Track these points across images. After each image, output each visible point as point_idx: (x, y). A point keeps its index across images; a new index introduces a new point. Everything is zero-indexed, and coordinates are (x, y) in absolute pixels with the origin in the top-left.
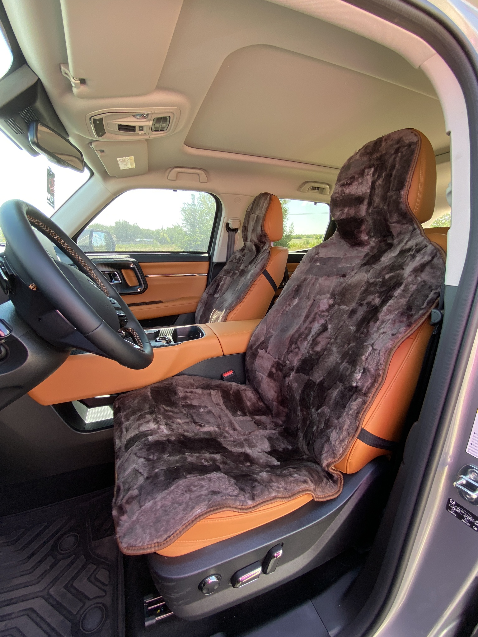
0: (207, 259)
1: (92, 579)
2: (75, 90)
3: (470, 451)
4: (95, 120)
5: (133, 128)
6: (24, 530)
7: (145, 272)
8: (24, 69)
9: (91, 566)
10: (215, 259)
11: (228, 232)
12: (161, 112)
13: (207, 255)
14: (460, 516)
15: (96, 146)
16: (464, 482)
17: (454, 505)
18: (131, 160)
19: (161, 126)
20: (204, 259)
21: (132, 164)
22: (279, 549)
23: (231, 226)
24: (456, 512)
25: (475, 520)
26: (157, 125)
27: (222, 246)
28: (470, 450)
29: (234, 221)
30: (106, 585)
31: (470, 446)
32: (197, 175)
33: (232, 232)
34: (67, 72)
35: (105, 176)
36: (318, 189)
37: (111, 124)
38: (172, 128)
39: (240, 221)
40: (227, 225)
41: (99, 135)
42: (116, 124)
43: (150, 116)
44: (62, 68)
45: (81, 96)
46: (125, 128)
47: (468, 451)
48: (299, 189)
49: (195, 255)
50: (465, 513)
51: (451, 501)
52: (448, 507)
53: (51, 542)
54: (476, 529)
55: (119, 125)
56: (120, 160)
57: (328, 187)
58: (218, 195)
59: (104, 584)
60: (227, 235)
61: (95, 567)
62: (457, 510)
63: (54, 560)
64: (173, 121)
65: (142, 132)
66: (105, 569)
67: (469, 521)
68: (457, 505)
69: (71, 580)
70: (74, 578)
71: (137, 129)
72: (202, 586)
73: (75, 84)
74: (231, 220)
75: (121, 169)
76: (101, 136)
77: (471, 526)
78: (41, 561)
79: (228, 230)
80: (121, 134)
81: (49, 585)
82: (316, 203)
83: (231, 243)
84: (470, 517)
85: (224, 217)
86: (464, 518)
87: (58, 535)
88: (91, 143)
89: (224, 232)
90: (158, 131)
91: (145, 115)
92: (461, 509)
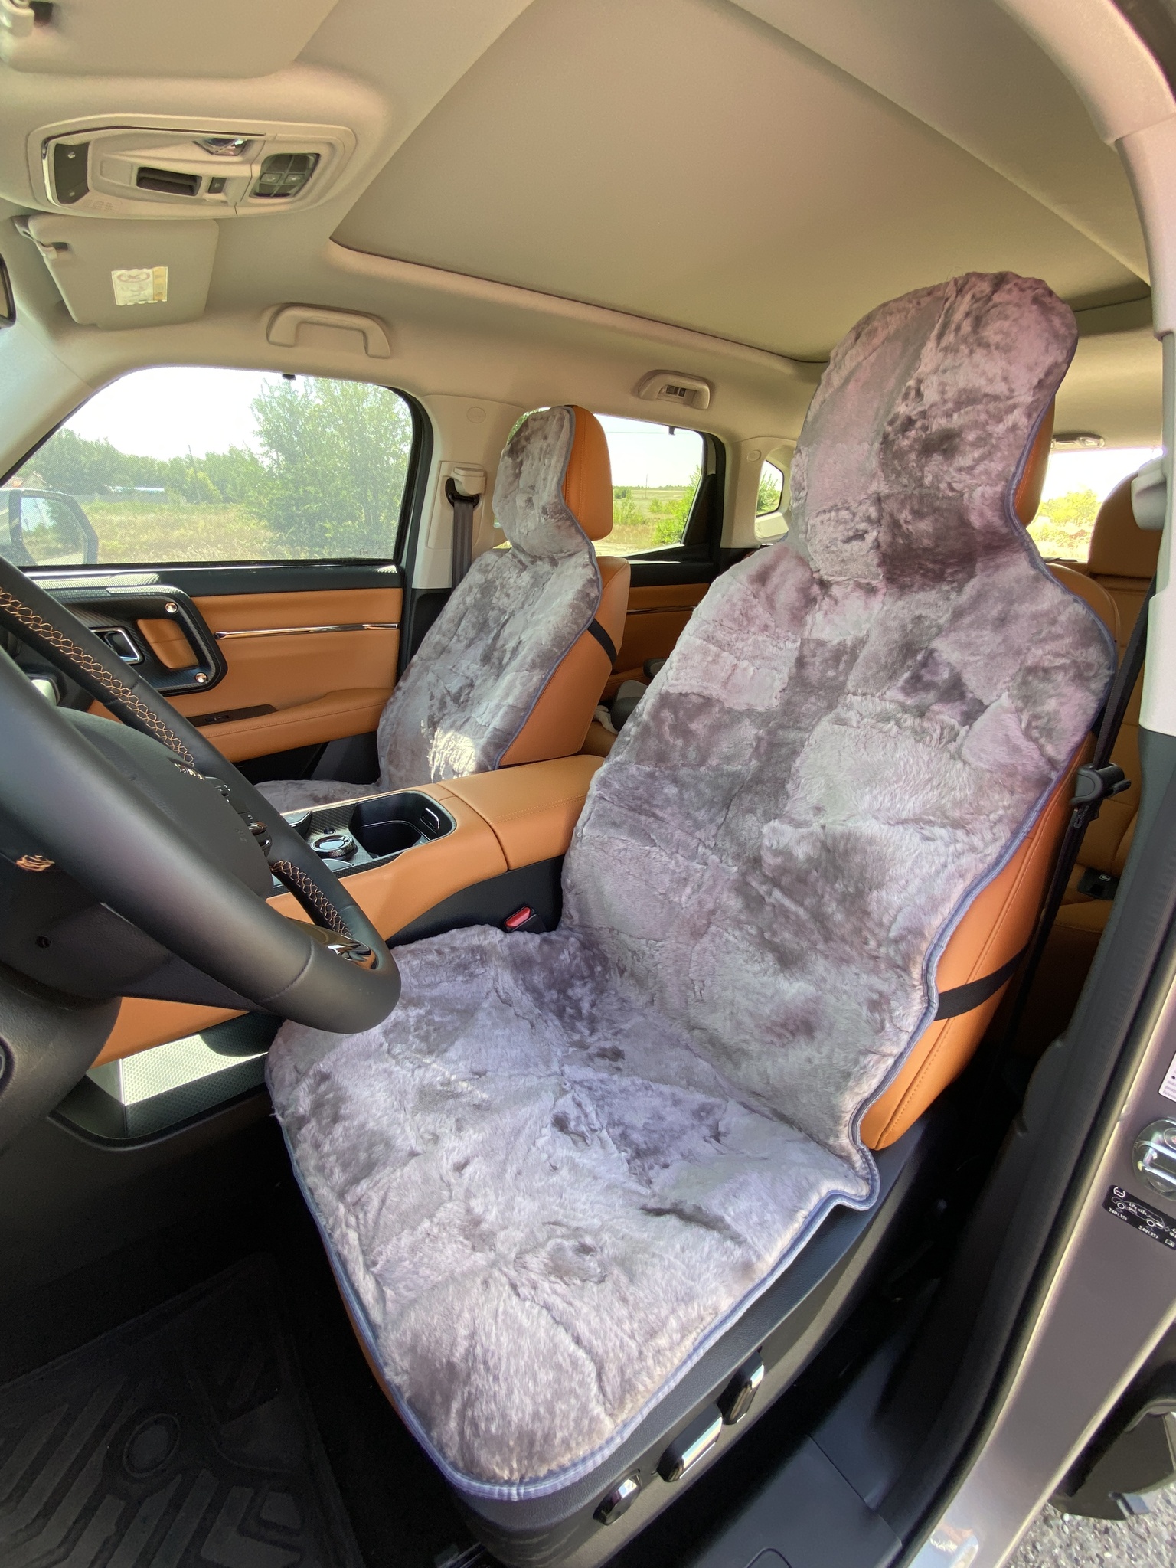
0: (397, 582)
1: (252, 1526)
3: (1167, 1090)
4: (61, 149)
5: (192, 183)
7: (214, 622)
9: (235, 1493)
10: (420, 581)
11: (453, 504)
12: (288, 137)
13: (392, 569)
14: (1136, 1221)
16: (1155, 1156)
17: (1124, 1199)
18: (156, 277)
19: (281, 183)
20: (384, 581)
21: (156, 292)
23: (462, 488)
24: (1126, 1213)
25: (1171, 1228)
26: (271, 179)
27: (439, 544)
28: (1169, 1088)
29: (469, 472)
30: (298, 1532)
31: (1169, 1082)
32: (360, 336)
33: (464, 505)
35: (57, 318)
36: (683, 392)
38: (318, 189)
39: (486, 475)
40: (450, 484)
41: (64, 197)
42: (131, 164)
43: (252, 150)
46: (163, 179)
47: (1164, 1091)
48: (637, 390)
49: (360, 568)
50: (1148, 1213)
51: (1116, 1191)
52: (1108, 1201)
53: (99, 1455)
54: (1172, 1244)
55: (144, 170)
56: (119, 277)
57: (706, 388)
58: (422, 395)
59: (289, 1531)
60: (450, 512)
61: (250, 1493)
62: (1130, 1209)
64: (325, 169)
65: (218, 196)
66: (280, 1491)
67: (1157, 1230)
68: (1130, 1198)
69: (190, 1543)
70: (201, 1534)
71: (204, 184)
74: (462, 472)
75: (120, 302)
76: (74, 200)
77: (1162, 1240)
79: (453, 498)
80: (146, 196)
82: (671, 432)
83: (462, 536)
84: (1161, 1221)
85: (440, 464)
86: (1145, 1225)
87: (113, 1430)
88: (22, 220)
89: (442, 503)
90: (268, 195)
91: (239, 142)
92: (1139, 1208)
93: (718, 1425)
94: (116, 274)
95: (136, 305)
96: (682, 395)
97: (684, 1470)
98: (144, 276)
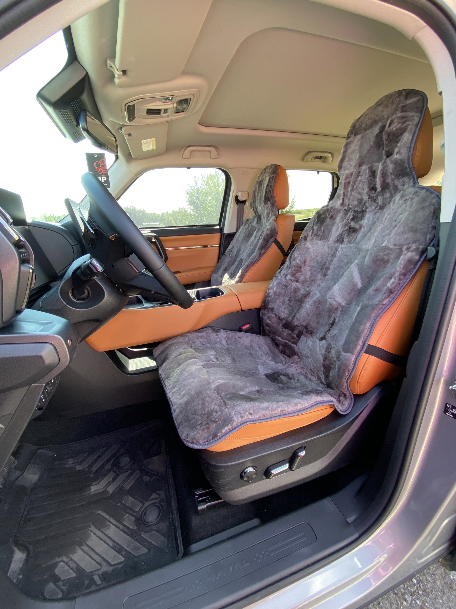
0: (219, 232)
2: (117, 81)
4: (129, 106)
5: (158, 111)
7: (165, 245)
8: (75, 65)
9: (145, 477)
10: (226, 231)
11: (237, 204)
12: (182, 94)
13: (218, 227)
15: (125, 131)
17: (451, 408)
18: (153, 141)
19: (182, 108)
20: (215, 231)
21: (153, 146)
22: (302, 450)
23: (240, 198)
24: (452, 414)
26: (179, 107)
27: (232, 217)
29: (243, 193)
32: (209, 153)
33: (241, 204)
34: (113, 65)
35: (129, 158)
36: (321, 157)
37: (141, 110)
38: (191, 108)
39: (248, 193)
40: (236, 198)
41: (130, 120)
42: (145, 109)
43: (174, 100)
44: (109, 62)
45: (121, 86)
46: (152, 111)
48: (303, 159)
49: (208, 228)
51: (448, 405)
52: (446, 411)
53: (111, 462)
55: (148, 110)
56: (143, 142)
57: (330, 155)
58: (227, 169)
60: (236, 207)
61: (149, 478)
62: (453, 412)
63: (115, 474)
64: (192, 103)
65: (166, 114)
69: (130, 487)
71: (162, 111)
72: (242, 475)
73: (119, 75)
74: (240, 193)
75: (144, 150)
76: (132, 120)
78: (105, 475)
79: (237, 202)
80: (149, 117)
82: (318, 172)
83: (240, 214)
85: (234, 190)
87: (116, 456)
88: (121, 128)
89: (234, 203)
90: (179, 112)
91: (170, 99)
93: (287, 466)
94: (142, 141)
95: (148, 151)
96: (320, 159)
98: (149, 141)
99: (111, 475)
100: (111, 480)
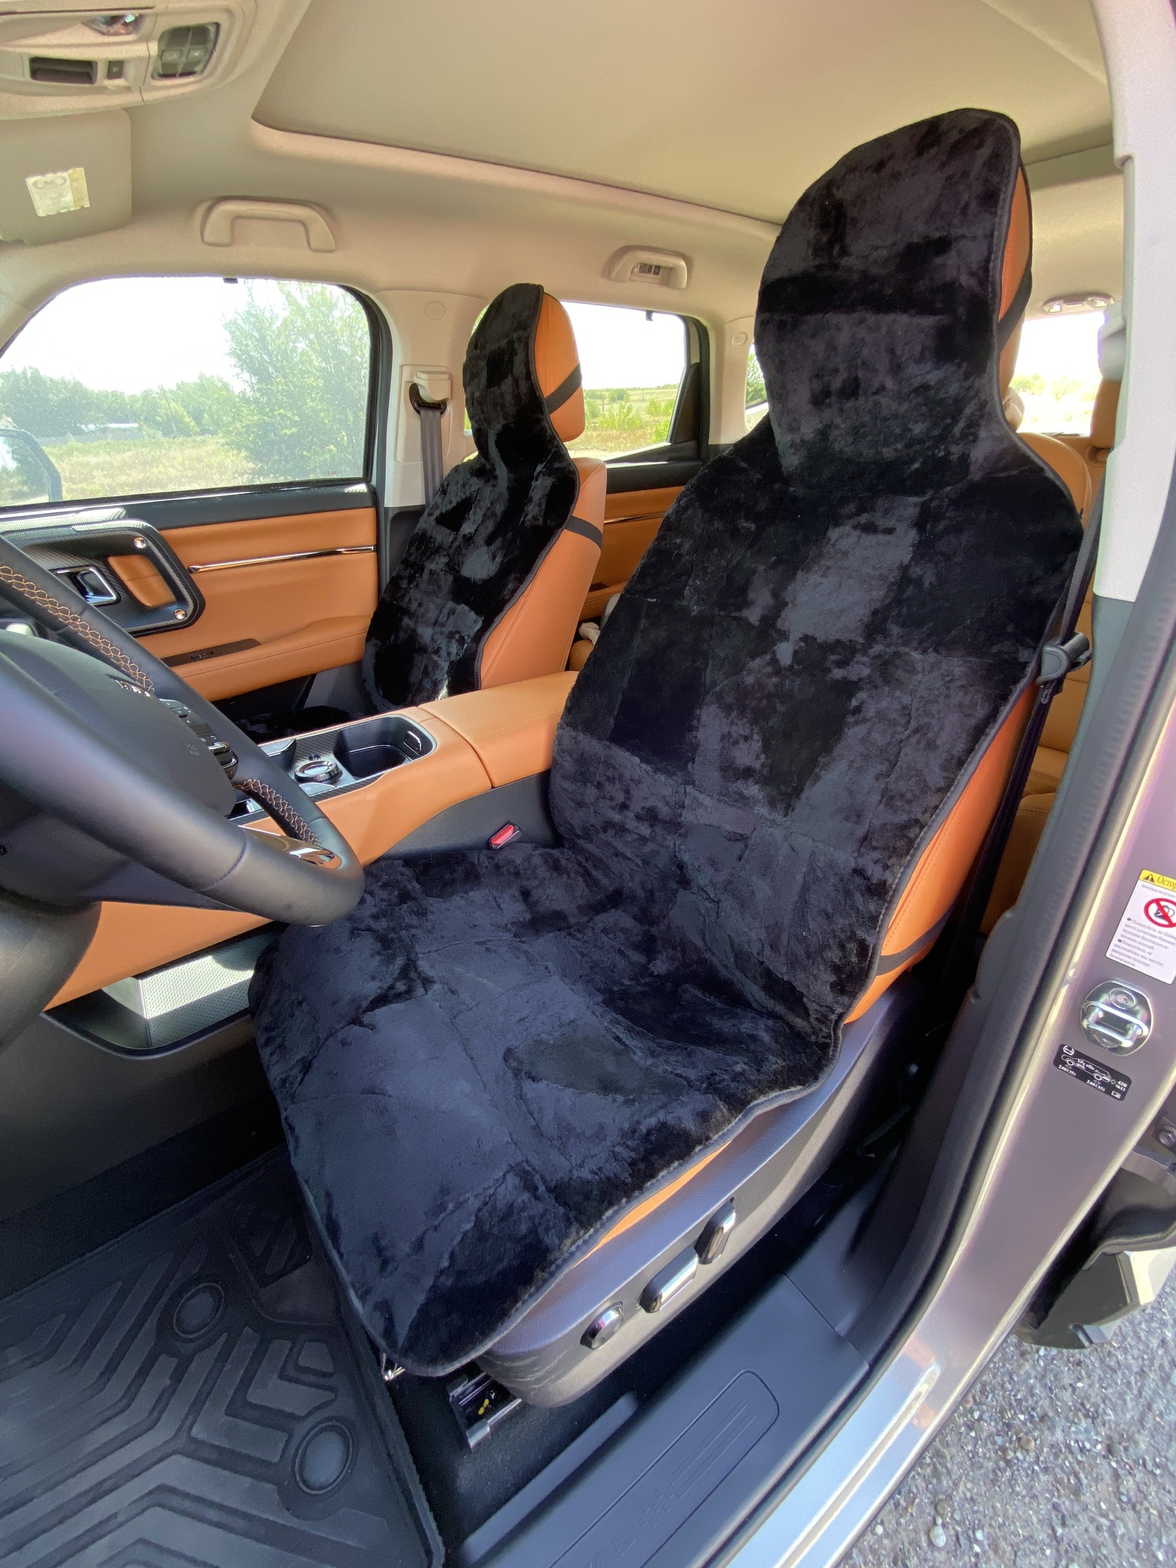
0: (368, 502)
1: (291, 1371)
3: (1114, 954)
6: (64, 1316)
7: (186, 556)
9: (275, 1345)
10: (391, 500)
11: (418, 412)
14: (1084, 1076)
16: (1101, 1015)
17: (1073, 1056)
18: (73, 180)
19: (185, 60)
21: (77, 200)
22: (728, 1214)
23: (427, 394)
24: (1074, 1068)
25: (1117, 1080)
26: (173, 57)
27: (406, 458)
28: (1115, 951)
29: (435, 376)
30: (331, 1375)
31: (1116, 945)
32: (299, 227)
33: (430, 413)
36: (658, 267)
38: (223, 62)
39: (452, 382)
40: (414, 391)
46: (56, 68)
47: (1111, 955)
48: (607, 271)
49: (327, 490)
50: (1096, 1068)
51: (1065, 1049)
52: (1059, 1059)
53: (151, 1323)
54: (1117, 1095)
55: (35, 61)
56: (35, 183)
57: (683, 263)
58: (373, 291)
59: (324, 1375)
60: (416, 421)
61: (288, 1344)
62: (1078, 1065)
63: (175, 1361)
64: (227, 41)
65: (120, 82)
66: (314, 1340)
67: (1103, 1083)
68: (1078, 1055)
69: (237, 1390)
70: (246, 1382)
71: (101, 70)
72: (587, 1339)
74: (425, 376)
75: (41, 213)
77: (1108, 1092)
78: (143, 1373)
80: (44, 90)
81: (186, 1418)
82: (649, 314)
83: (430, 446)
84: (1106, 1074)
85: (401, 366)
86: (1092, 1079)
87: (164, 1300)
89: (407, 412)
90: (174, 76)
92: (1086, 1063)
93: (694, 1263)
94: (29, 180)
95: (59, 214)
97: (661, 1305)
98: (60, 181)
99: (166, 1364)
100: (168, 1382)
